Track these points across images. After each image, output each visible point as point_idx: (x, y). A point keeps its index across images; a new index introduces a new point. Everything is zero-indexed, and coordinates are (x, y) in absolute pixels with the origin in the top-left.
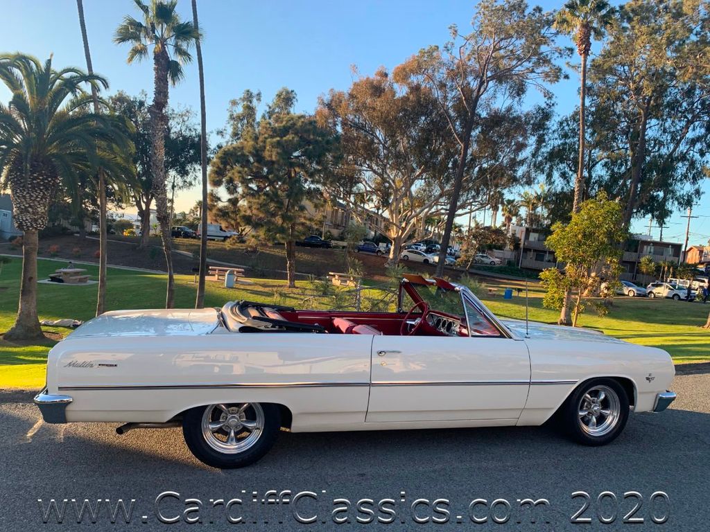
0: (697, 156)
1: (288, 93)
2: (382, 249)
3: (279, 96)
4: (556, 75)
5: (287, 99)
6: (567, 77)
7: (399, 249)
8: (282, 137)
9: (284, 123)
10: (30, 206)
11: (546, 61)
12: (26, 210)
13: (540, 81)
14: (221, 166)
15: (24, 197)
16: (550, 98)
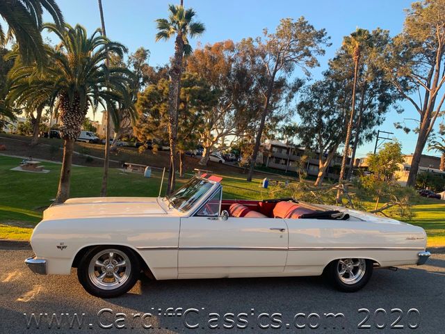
0: (377, 115)
1: (144, 51)
2: (195, 153)
3: (138, 52)
4: (313, 63)
5: (143, 54)
6: (319, 65)
7: (208, 154)
8: (191, 87)
9: (186, 78)
10: (75, 124)
11: (310, 55)
12: (72, 127)
13: (305, 66)
14: (148, 101)
15: (72, 118)
16: (309, 75)
